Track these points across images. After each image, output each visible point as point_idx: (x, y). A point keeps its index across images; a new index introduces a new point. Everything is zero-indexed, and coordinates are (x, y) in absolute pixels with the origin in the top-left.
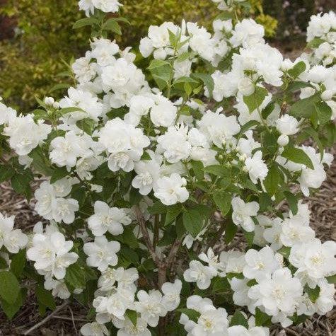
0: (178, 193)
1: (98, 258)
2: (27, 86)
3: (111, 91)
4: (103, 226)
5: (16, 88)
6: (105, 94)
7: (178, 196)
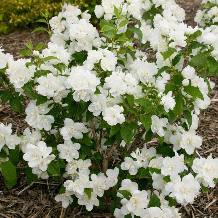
0: (118, 117)
1: (66, 154)
2: (13, 14)
3: (75, 40)
4: (70, 134)
5: (5, 13)
6: (71, 41)
7: (118, 119)
